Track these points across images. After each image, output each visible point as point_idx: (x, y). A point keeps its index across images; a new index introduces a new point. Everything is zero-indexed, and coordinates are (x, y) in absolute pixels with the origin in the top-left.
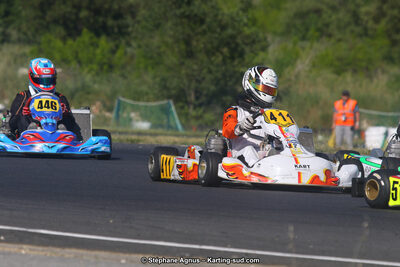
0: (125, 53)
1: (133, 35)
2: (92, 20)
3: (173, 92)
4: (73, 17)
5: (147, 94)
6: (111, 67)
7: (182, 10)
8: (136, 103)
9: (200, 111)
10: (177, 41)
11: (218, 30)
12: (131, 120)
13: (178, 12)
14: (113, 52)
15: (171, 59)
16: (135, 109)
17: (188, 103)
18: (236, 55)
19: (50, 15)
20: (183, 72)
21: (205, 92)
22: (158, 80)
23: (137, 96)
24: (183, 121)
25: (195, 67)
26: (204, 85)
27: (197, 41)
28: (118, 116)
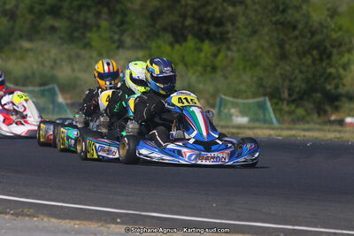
0: (226, 56)
1: (233, 40)
2: (196, 28)
3: (269, 90)
4: (180, 25)
5: (245, 92)
6: (214, 69)
7: (277, 18)
8: (236, 100)
9: (293, 107)
10: (272, 45)
11: (309, 35)
12: (231, 115)
13: (274, 19)
14: (215, 55)
15: (267, 61)
16: (235, 105)
17: (282, 100)
18: (324, 57)
19: (160, 23)
20: (278, 72)
21: (297, 89)
22: (255, 79)
23: (237, 94)
24: (278, 116)
25: (288, 68)
26: (295, 84)
27: (291, 45)
28: (220, 112)
